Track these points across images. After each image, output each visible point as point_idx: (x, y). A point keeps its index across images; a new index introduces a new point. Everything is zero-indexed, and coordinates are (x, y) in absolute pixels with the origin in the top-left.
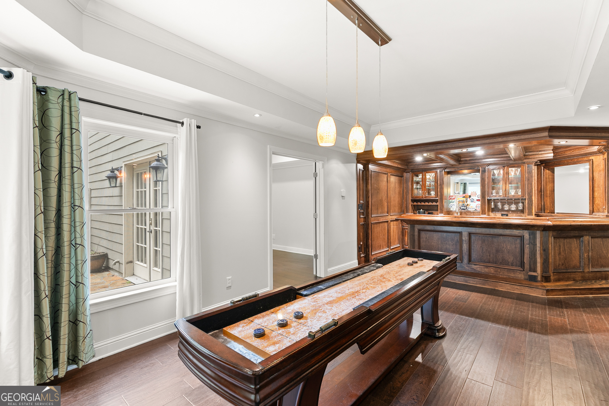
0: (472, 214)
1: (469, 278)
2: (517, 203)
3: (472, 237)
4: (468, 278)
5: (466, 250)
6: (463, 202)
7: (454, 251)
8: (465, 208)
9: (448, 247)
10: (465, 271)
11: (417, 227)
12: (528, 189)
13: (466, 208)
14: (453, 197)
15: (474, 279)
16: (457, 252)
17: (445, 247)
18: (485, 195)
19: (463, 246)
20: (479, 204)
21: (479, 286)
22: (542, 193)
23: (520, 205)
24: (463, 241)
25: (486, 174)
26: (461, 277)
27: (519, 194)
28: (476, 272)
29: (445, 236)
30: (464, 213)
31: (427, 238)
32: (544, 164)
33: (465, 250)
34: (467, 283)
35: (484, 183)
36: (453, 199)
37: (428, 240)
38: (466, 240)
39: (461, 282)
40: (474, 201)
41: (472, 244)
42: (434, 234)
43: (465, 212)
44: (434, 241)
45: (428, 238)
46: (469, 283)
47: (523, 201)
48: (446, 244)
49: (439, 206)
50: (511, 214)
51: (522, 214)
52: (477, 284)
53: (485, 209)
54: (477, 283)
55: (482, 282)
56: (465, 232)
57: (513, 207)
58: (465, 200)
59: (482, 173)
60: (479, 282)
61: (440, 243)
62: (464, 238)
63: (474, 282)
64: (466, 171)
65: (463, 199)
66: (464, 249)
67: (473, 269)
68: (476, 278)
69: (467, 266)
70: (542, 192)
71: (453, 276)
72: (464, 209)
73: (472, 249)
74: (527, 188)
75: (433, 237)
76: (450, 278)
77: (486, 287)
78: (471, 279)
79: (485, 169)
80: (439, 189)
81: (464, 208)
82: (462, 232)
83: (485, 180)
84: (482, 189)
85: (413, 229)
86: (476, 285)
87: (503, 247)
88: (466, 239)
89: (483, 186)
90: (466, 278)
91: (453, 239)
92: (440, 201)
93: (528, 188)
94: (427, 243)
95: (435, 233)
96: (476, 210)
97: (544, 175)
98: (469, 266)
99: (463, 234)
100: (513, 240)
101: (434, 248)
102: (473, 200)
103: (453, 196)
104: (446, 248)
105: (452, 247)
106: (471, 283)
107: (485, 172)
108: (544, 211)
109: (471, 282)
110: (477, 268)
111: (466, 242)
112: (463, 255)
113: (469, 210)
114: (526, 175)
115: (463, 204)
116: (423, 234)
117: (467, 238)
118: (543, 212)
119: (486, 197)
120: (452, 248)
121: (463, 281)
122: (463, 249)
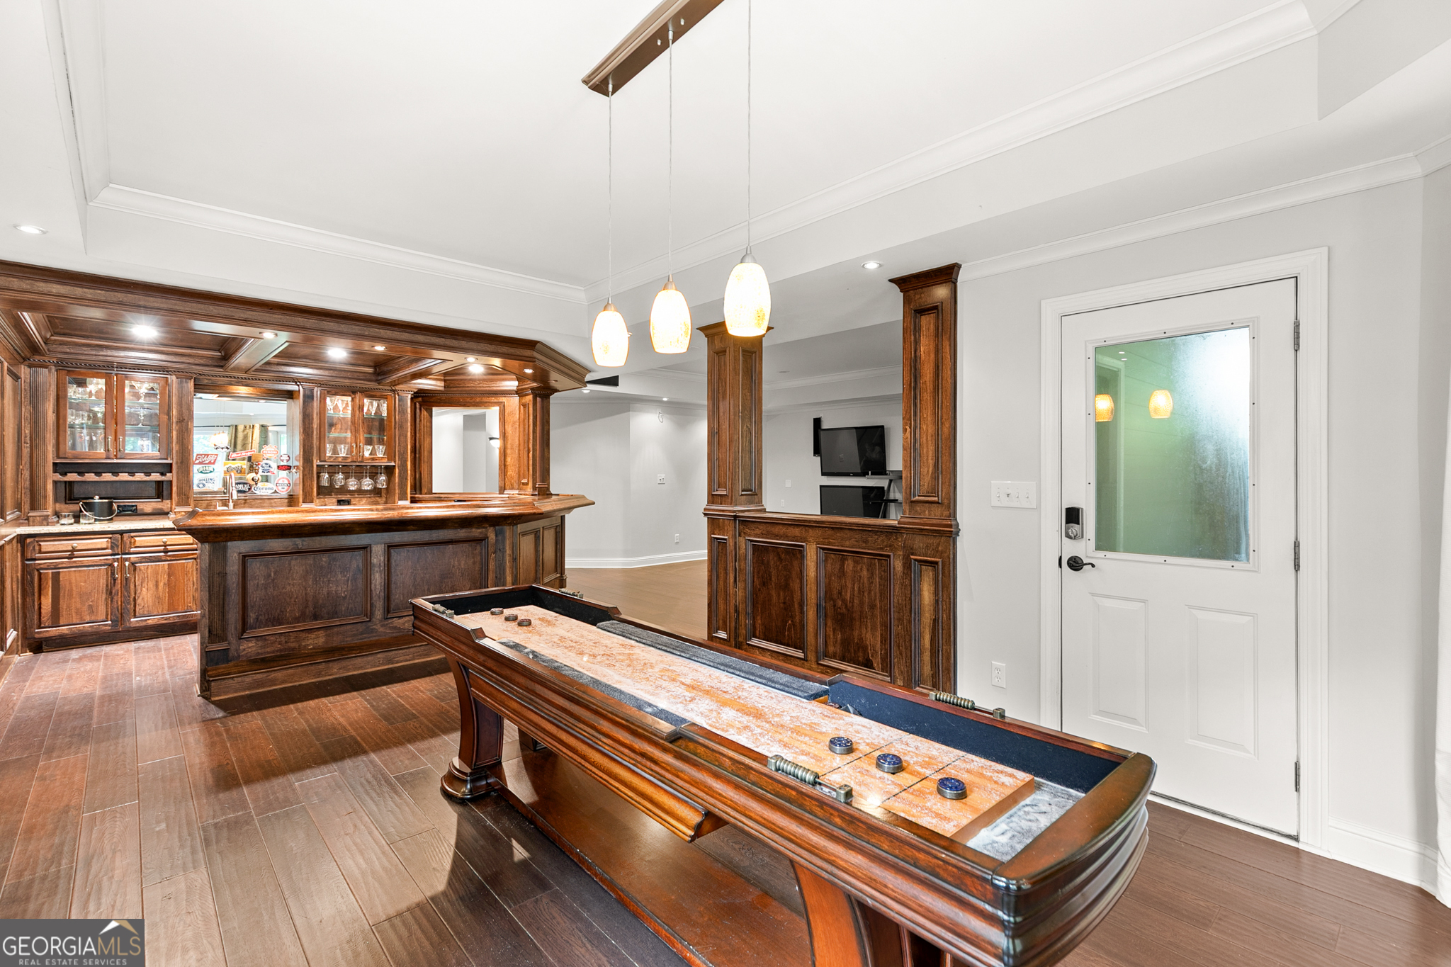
0: (265, 505)
1: (396, 652)
2: (374, 476)
3: (392, 554)
4: (394, 652)
5: (381, 586)
6: (241, 472)
7: (348, 596)
8: (246, 488)
9: (334, 589)
10: (377, 638)
11: (237, 548)
12: (399, 445)
13: (249, 489)
14: (211, 459)
15: (407, 651)
16: (356, 598)
17: (325, 590)
18: (313, 455)
19: (372, 578)
20: (283, 478)
21: (420, 661)
22: (417, 456)
23: (383, 478)
24: (373, 568)
25: (315, 404)
26: (379, 656)
27: (378, 456)
28: (401, 634)
29: (325, 562)
30: (243, 501)
31: (270, 575)
32: (420, 399)
33: (378, 587)
34: (392, 664)
35: (311, 426)
36: (210, 463)
37: (273, 580)
38: (380, 564)
39: (378, 666)
40: (271, 470)
41: (393, 571)
42: (293, 562)
43: (246, 500)
44: (293, 579)
45: (272, 575)
46: (397, 662)
47: (389, 471)
48: (329, 583)
49: (174, 484)
50: (357, 499)
51: (377, 498)
52: (414, 659)
53: (312, 489)
54: (414, 656)
55: (425, 650)
56: (379, 546)
57: (367, 484)
58: (245, 467)
59: (304, 402)
60: (419, 652)
61: (310, 583)
62: (375, 561)
63: (408, 657)
64: (243, 390)
65: (240, 465)
66: (375, 585)
67: (395, 628)
68: (412, 647)
69: (382, 626)
70: (417, 452)
71: (360, 660)
72: (244, 492)
73: (393, 582)
74: (397, 445)
75: (291, 569)
76: (351, 667)
77: (432, 658)
78: (401, 651)
79: (313, 393)
80: (174, 433)
81: (244, 489)
82: (370, 545)
83: (313, 419)
84: (304, 440)
85: (218, 555)
86: (412, 662)
87: (453, 566)
88: (380, 560)
89: (308, 434)
90: (390, 654)
91: (348, 566)
92: (178, 468)
93: (399, 443)
94: (272, 590)
95: (296, 559)
96: (276, 492)
97: (420, 421)
98: (387, 624)
99: (373, 551)
100: (470, 549)
101: (293, 600)
102: (270, 467)
103: (208, 455)
104: (328, 594)
105: (345, 586)
106: (401, 662)
107: (313, 399)
108: (421, 489)
109: (401, 658)
110: (404, 624)
111: (380, 568)
112: (373, 601)
113: (258, 492)
114: (397, 417)
115: (241, 478)
116: (256, 567)
117: (382, 559)
118: (418, 492)
119: (315, 461)
120: (344, 590)
121: (383, 664)
122: (373, 585)
